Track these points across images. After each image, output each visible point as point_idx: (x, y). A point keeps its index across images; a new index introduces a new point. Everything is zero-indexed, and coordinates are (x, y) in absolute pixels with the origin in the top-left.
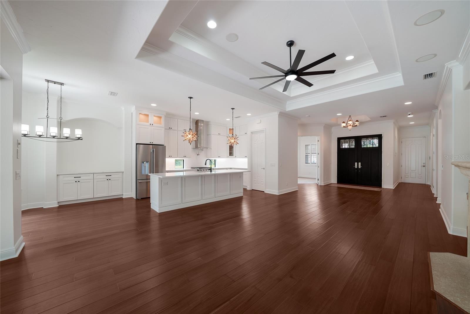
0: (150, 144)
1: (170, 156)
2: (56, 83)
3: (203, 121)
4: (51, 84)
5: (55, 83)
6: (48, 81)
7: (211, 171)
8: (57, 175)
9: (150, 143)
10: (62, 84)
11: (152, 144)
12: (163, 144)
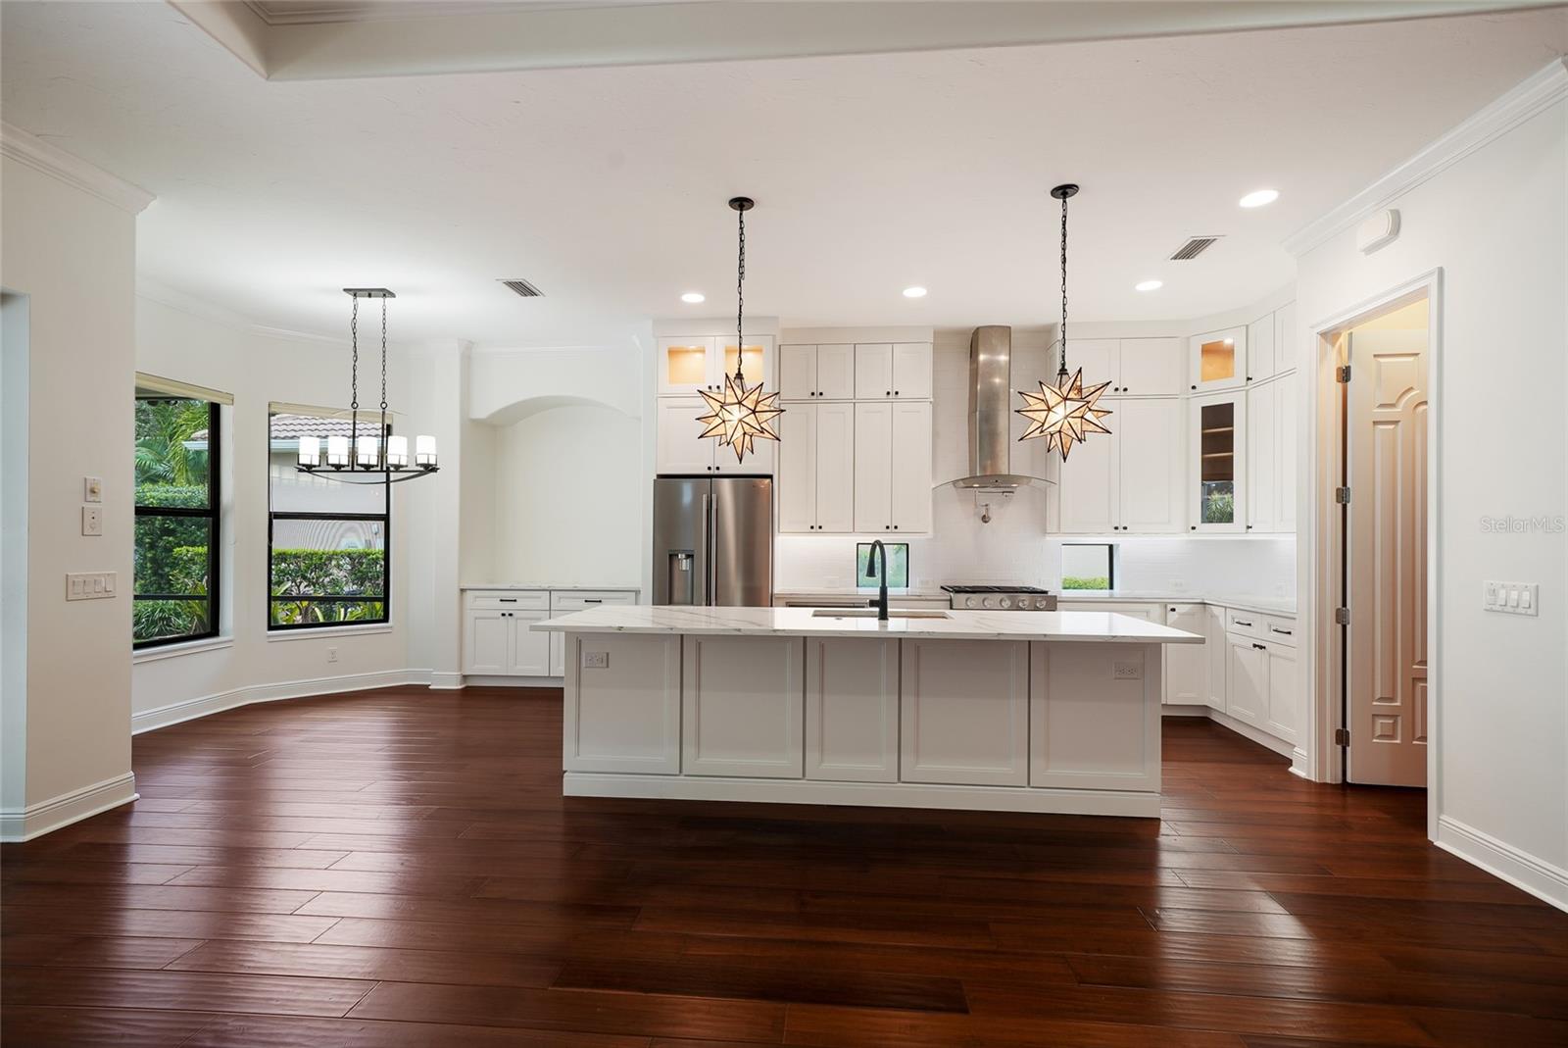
0: (711, 472)
1: (816, 529)
2: (373, 293)
3: (1010, 328)
4: (362, 301)
5: (370, 296)
6: (355, 293)
7: (883, 616)
8: (462, 590)
9: (709, 468)
10: (385, 293)
11: (716, 472)
12: (769, 473)
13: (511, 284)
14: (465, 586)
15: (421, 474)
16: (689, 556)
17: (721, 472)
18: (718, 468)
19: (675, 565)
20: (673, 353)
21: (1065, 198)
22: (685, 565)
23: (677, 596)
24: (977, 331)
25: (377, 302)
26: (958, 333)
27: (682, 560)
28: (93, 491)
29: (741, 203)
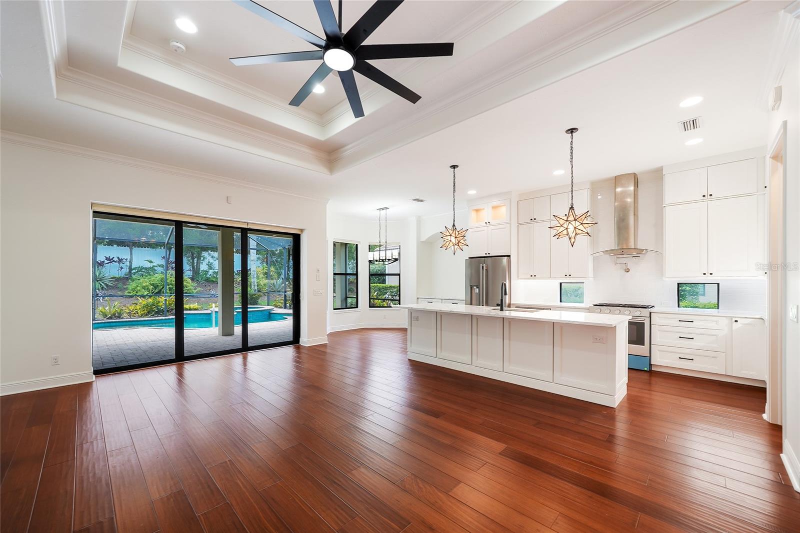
0: (486, 256)
1: (533, 276)
2: (384, 209)
4: (382, 211)
6: (380, 209)
7: (502, 310)
8: (418, 298)
9: (486, 254)
10: (387, 208)
12: (509, 254)
13: (414, 200)
14: (419, 297)
15: (394, 261)
16: (477, 287)
17: (490, 255)
18: (489, 254)
19: (473, 291)
20: (477, 211)
21: (572, 133)
22: (477, 291)
23: (474, 302)
24: (615, 177)
25: (385, 211)
26: (608, 180)
27: (475, 289)
28: (318, 270)
29: (454, 167)
